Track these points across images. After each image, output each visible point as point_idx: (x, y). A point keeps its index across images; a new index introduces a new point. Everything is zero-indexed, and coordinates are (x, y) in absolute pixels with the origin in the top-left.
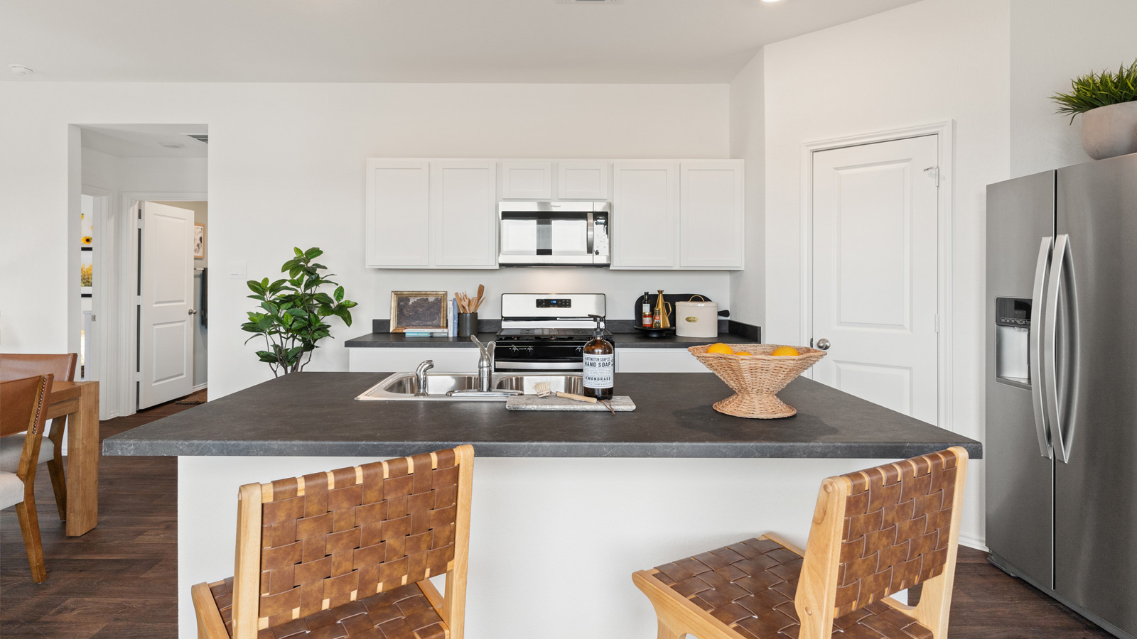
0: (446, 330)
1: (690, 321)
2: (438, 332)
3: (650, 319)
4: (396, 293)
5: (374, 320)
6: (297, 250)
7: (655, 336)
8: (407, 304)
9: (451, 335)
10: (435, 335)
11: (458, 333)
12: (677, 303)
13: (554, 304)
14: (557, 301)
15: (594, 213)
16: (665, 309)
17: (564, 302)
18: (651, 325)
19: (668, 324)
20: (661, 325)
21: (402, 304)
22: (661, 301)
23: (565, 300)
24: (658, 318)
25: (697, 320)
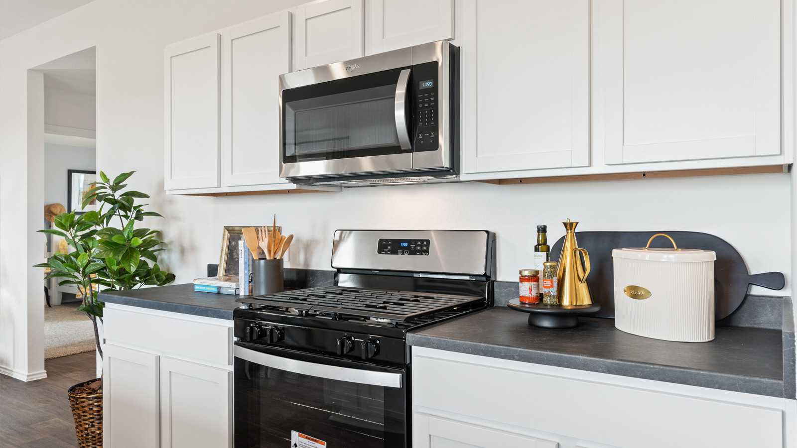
1: (635, 296)
2: (227, 286)
3: (533, 284)
4: (228, 229)
5: (209, 266)
7: (546, 325)
9: (241, 293)
10: (222, 291)
11: (251, 291)
12: (616, 253)
13: (404, 248)
14: (409, 241)
15: (411, 67)
16: (579, 262)
17: (419, 246)
18: (536, 298)
19: (586, 300)
20: (566, 302)
21: (233, 243)
22: (568, 246)
23: (422, 241)
24: (548, 283)
25: (648, 294)
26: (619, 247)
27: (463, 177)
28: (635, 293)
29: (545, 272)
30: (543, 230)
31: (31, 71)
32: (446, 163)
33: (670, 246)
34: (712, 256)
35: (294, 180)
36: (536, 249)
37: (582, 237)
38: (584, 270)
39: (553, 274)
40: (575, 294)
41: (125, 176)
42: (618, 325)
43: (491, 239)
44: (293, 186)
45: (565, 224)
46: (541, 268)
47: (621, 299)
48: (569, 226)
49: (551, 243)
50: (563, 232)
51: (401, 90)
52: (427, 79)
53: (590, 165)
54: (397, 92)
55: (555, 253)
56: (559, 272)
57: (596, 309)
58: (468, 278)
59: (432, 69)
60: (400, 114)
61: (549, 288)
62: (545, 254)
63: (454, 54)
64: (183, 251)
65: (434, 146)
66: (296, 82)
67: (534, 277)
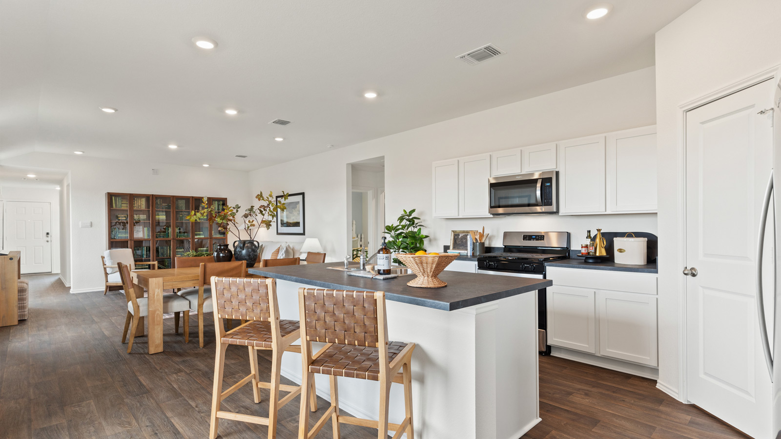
0: (466, 252)
1: (621, 252)
2: (463, 252)
3: (586, 249)
4: (453, 231)
5: (444, 246)
6: (405, 211)
7: (591, 261)
8: (458, 237)
9: (469, 255)
10: (461, 254)
11: (473, 254)
12: (615, 239)
13: (534, 238)
14: (536, 236)
15: (542, 179)
16: (602, 242)
17: (540, 237)
18: (587, 253)
19: (604, 253)
20: (598, 254)
21: (456, 237)
22: (598, 237)
23: (541, 236)
24: (591, 248)
25: (624, 251)
26: (616, 237)
27: (560, 214)
28: (620, 251)
29: (590, 245)
30: (589, 232)
31: (348, 164)
32: (555, 210)
33: (633, 237)
34: (646, 239)
35: (493, 214)
36: (587, 238)
37: (604, 234)
38: (604, 244)
39: (593, 245)
40: (600, 252)
41: (414, 211)
42: (615, 262)
43: (569, 235)
44: (492, 216)
45: (597, 230)
46: (589, 244)
47: (616, 253)
48: (599, 230)
49: (592, 236)
50: (596, 232)
51: (539, 185)
52: (548, 183)
53: (606, 211)
54: (537, 185)
55: (594, 239)
56: (595, 245)
57: (608, 256)
58: (560, 249)
59: (550, 180)
60: (538, 193)
61: (592, 250)
62: (590, 239)
63: (557, 173)
64: (430, 241)
65: (551, 204)
66: (493, 181)
67: (587, 246)
